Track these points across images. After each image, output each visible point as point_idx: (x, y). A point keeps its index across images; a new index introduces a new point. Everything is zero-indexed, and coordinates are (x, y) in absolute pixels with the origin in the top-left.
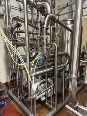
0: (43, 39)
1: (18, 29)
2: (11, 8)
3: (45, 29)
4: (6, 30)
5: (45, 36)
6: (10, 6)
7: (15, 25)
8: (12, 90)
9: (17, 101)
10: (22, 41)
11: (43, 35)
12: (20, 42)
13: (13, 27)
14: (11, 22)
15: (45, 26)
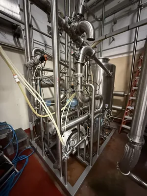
0: (77, 78)
1: (43, 64)
2: (34, 42)
3: (79, 65)
4: (27, 67)
5: (79, 74)
6: (33, 40)
7: (38, 58)
8: (35, 139)
9: (42, 155)
10: (48, 81)
11: (77, 72)
12: (46, 82)
13: (36, 61)
14: (33, 55)
15: (80, 60)
